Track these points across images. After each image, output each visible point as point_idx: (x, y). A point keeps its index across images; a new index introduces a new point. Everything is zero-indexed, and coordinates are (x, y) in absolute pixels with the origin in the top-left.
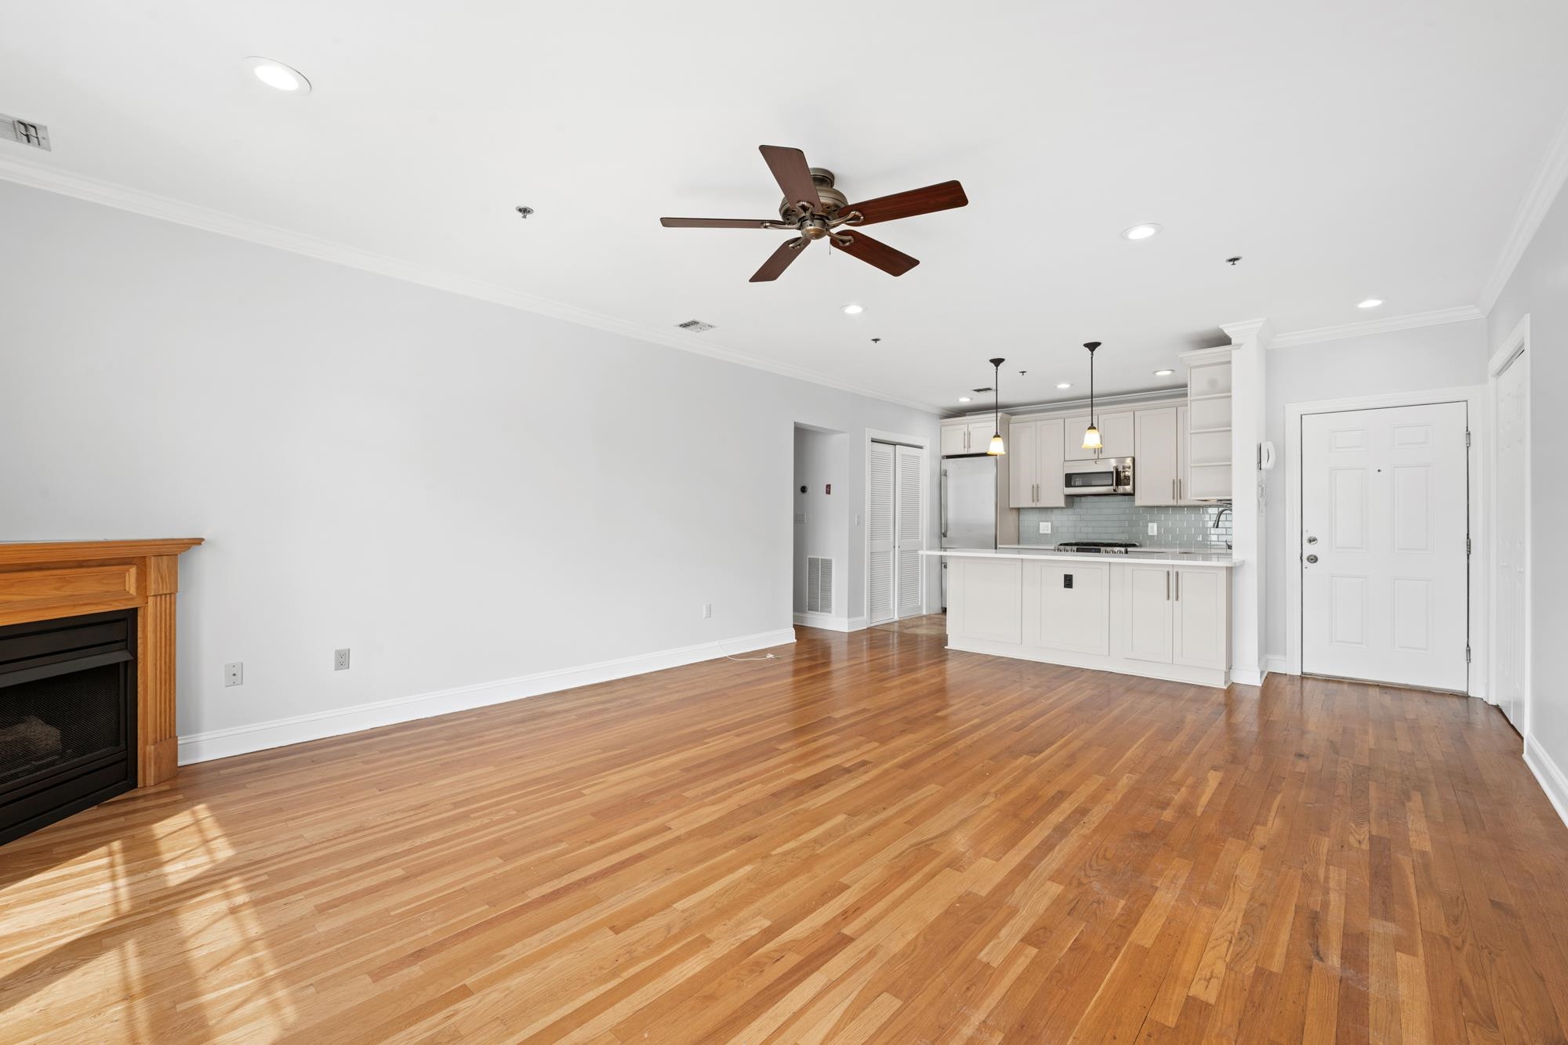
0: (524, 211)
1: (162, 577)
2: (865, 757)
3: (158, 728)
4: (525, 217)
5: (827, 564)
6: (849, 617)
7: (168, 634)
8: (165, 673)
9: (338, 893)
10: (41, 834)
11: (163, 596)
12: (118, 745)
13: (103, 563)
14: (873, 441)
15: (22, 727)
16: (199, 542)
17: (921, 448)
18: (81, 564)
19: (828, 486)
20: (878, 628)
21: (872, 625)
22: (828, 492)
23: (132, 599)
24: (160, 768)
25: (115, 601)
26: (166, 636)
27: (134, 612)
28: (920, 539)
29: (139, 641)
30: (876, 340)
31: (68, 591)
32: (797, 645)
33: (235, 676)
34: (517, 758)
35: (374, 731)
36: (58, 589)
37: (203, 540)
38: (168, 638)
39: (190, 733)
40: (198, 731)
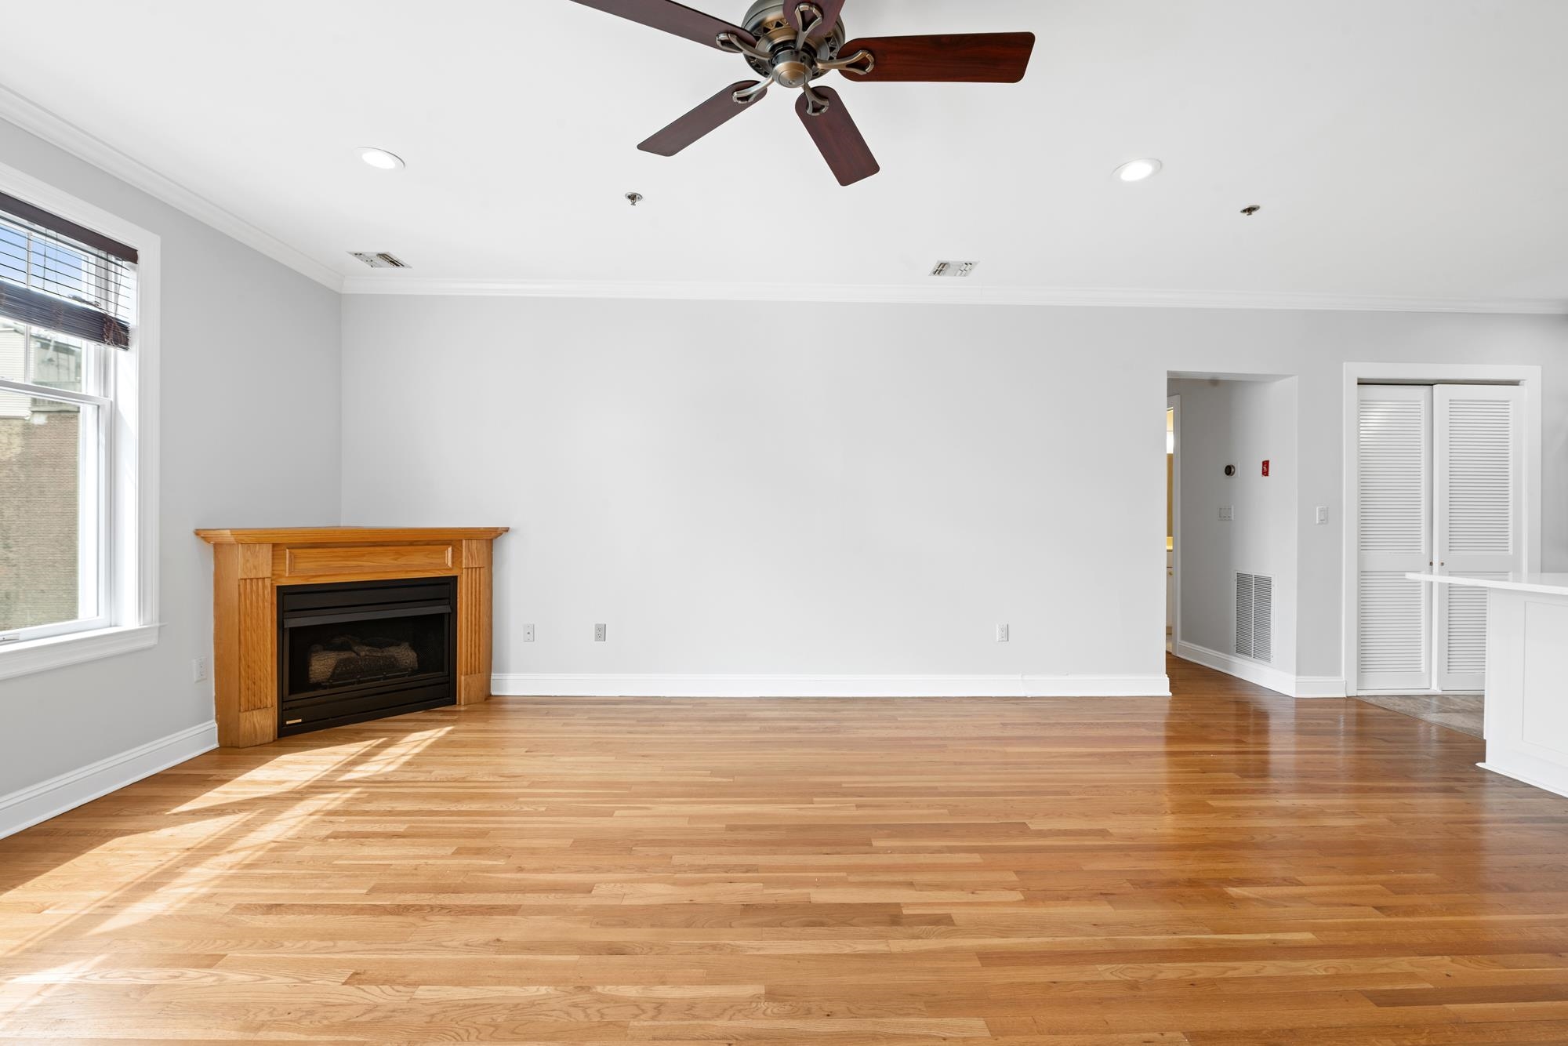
0: (633, 197)
1: (471, 555)
2: (953, 911)
3: (469, 664)
4: (633, 204)
5: (1264, 584)
6: (1298, 673)
7: (478, 597)
8: (475, 625)
9: (377, 828)
10: (386, 721)
11: (474, 570)
12: (443, 670)
13: (428, 543)
14: (1361, 383)
15: (392, 649)
16: (507, 530)
17: (1515, 383)
18: (411, 544)
19: (1266, 464)
20: (1372, 701)
21: (1360, 693)
22: (1265, 473)
23: (450, 569)
24: (469, 693)
25: (438, 570)
26: (476, 598)
27: (456, 578)
28: (1511, 552)
29: (458, 600)
30: (1250, 210)
31: (402, 561)
32: (1173, 701)
33: (530, 633)
34: (643, 756)
35: (622, 698)
36: (396, 559)
37: (508, 528)
38: (478, 600)
39: (503, 672)
40: (507, 671)
